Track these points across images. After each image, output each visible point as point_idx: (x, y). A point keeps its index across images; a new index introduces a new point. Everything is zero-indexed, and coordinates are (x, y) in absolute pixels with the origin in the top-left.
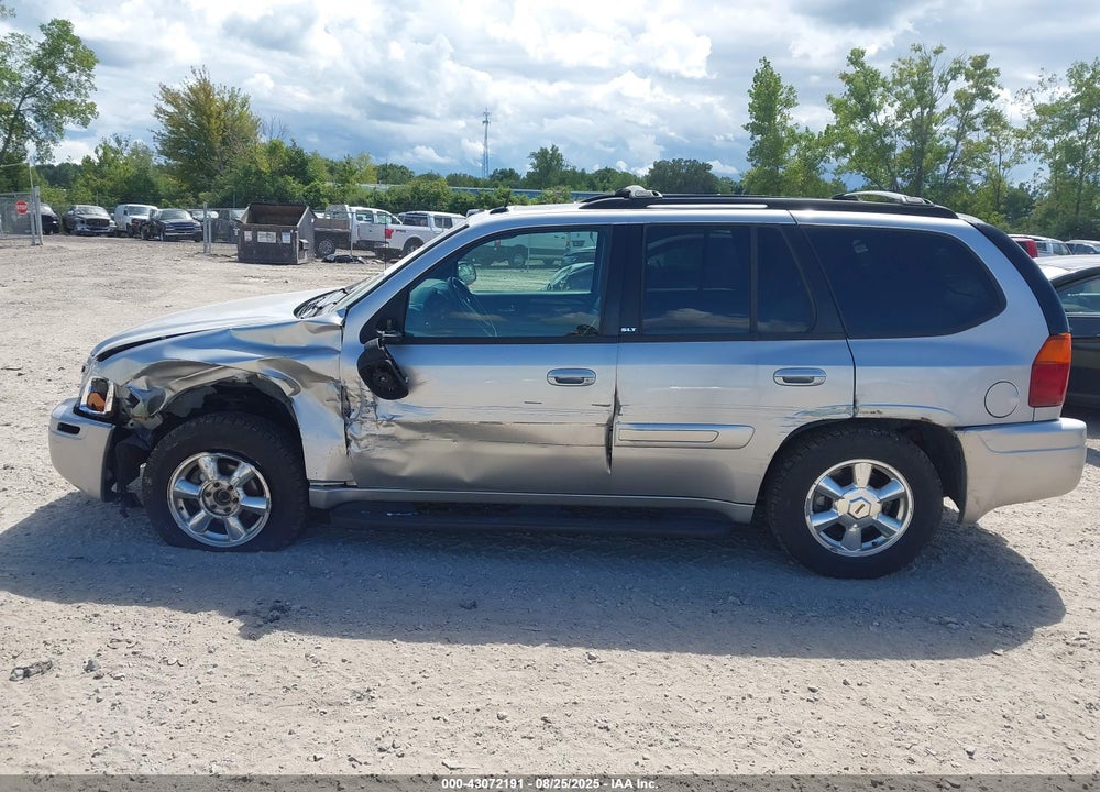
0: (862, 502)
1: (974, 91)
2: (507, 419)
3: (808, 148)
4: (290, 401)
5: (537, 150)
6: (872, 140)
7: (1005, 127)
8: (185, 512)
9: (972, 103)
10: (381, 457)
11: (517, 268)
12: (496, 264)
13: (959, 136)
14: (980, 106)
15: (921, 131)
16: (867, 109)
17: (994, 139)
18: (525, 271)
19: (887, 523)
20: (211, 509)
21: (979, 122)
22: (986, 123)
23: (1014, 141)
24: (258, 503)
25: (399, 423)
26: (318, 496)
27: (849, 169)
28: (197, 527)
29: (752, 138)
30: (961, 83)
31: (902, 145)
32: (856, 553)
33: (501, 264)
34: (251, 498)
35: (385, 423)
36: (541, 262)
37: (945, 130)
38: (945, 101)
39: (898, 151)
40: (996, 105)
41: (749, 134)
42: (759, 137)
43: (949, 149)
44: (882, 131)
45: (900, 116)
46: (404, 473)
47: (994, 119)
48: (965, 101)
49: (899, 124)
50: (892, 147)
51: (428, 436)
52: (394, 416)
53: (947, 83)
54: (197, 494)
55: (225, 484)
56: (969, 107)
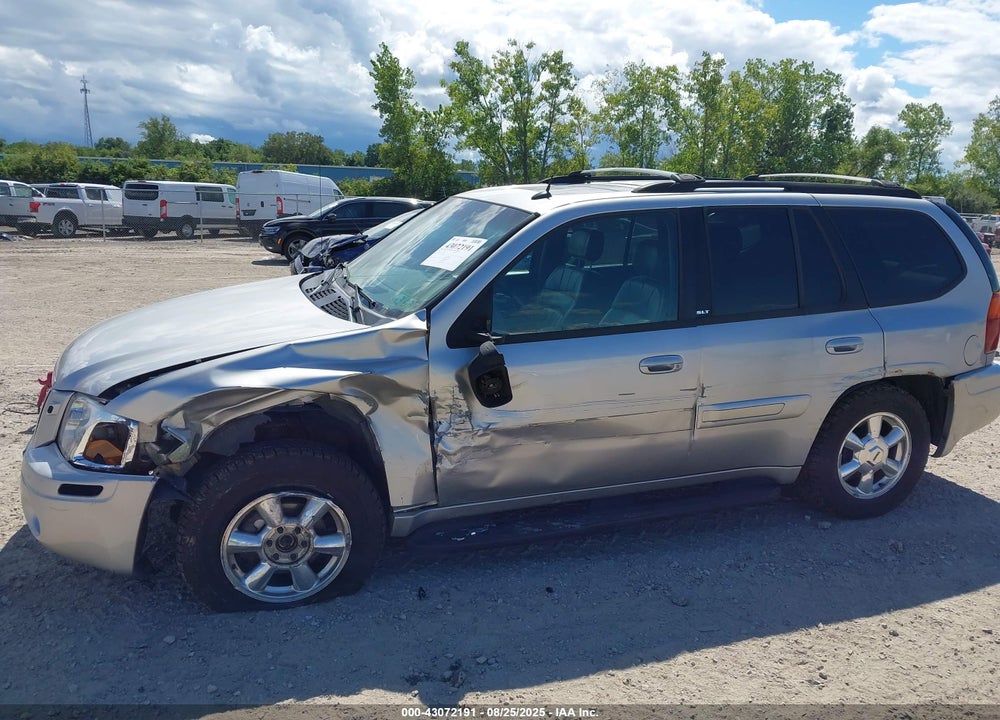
0: (878, 450)
1: (556, 82)
2: (602, 413)
3: (427, 125)
4: (365, 421)
5: (147, 121)
6: (483, 120)
7: (585, 111)
8: (239, 571)
9: (558, 90)
10: (474, 469)
11: (188, 239)
12: (160, 234)
13: (551, 118)
14: (564, 93)
15: (521, 114)
16: (477, 93)
17: (576, 121)
18: (199, 241)
19: (891, 464)
20: (274, 559)
21: (564, 108)
22: (570, 108)
23: (591, 124)
24: (333, 542)
25: (496, 431)
26: (402, 523)
27: (467, 145)
28: (258, 585)
29: (381, 117)
30: (546, 76)
31: (506, 125)
32: (871, 495)
33: (166, 235)
34: (324, 538)
35: (481, 432)
36: (206, 232)
37: (539, 113)
38: (538, 90)
39: (504, 130)
40: (577, 93)
41: (377, 113)
42: (386, 116)
43: (545, 129)
44: (490, 112)
45: (504, 100)
46: (494, 484)
47: (575, 104)
48: (552, 89)
49: (503, 107)
50: (498, 127)
51: (520, 440)
52: (490, 424)
53: (539, 74)
54: (259, 545)
55: (291, 526)
56: (555, 95)
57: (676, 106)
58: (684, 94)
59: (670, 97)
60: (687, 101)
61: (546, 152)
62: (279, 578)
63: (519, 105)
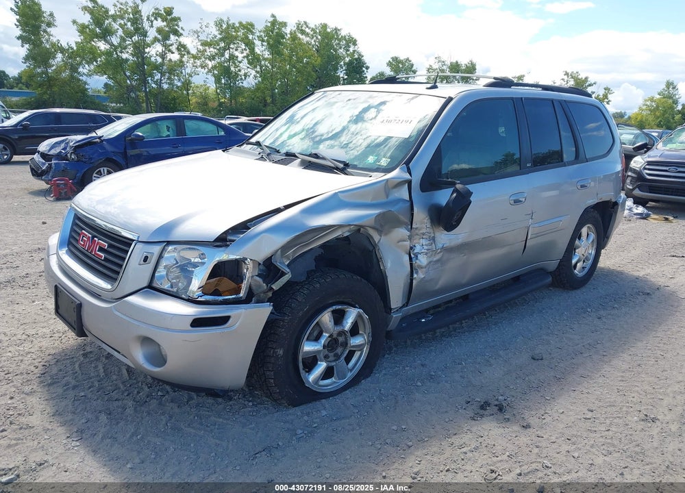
1: (167, 29)
7: (188, 52)
9: (168, 35)
10: (432, 277)
14: (173, 38)
22: (178, 49)
25: (446, 249)
26: (396, 320)
30: (158, 24)
32: (582, 274)
35: (439, 250)
38: (152, 33)
48: (164, 34)
51: (454, 255)
52: (445, 244)
53: (152, 22)
54: (319, 349)
55: (337, 331)
56: (166, 39)
57: (252, 50)
58: (257, 42)
59: (250, 45)
60: (260, 49)
61: (161, 80)
62: (328, 373)
63: (137, 45)
